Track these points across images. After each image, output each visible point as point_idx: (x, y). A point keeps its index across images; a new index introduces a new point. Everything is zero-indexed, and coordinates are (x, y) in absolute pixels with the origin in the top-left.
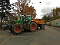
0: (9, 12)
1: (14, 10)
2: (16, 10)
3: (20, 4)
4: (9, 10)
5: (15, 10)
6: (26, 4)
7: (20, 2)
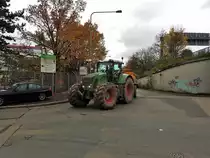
0: (7, 41)
1: (25, 33)
2: (34, 33)
3: (49, 13)
5: (29, 34)
6: (69, 15)
7: (46, 5)
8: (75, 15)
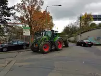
0: (7, 21)
3: (26, 7)
4: (7, 18)
5: (17, 17)
6: (36, 8)
7: (25, 3)
8: (39, 8)
